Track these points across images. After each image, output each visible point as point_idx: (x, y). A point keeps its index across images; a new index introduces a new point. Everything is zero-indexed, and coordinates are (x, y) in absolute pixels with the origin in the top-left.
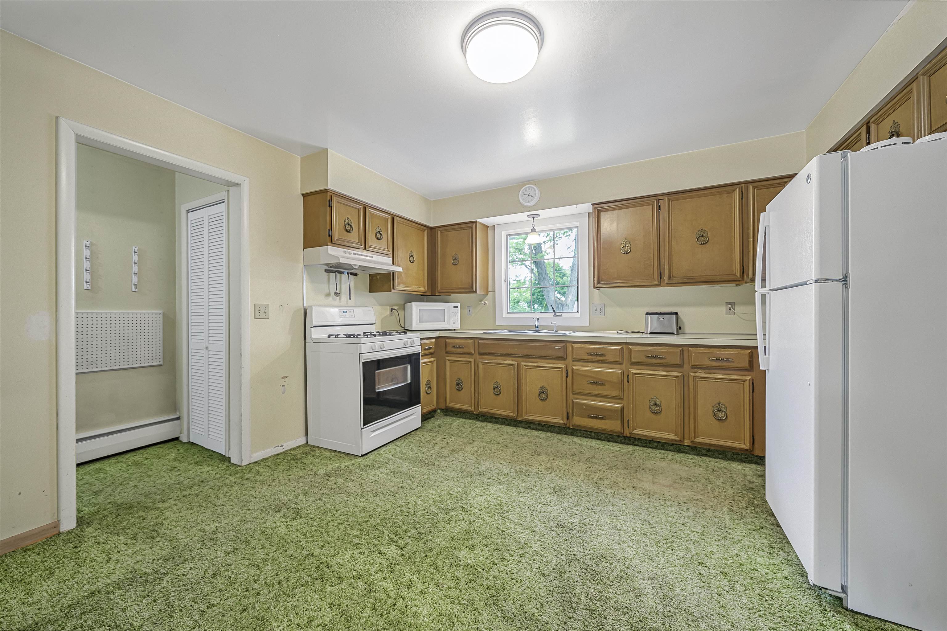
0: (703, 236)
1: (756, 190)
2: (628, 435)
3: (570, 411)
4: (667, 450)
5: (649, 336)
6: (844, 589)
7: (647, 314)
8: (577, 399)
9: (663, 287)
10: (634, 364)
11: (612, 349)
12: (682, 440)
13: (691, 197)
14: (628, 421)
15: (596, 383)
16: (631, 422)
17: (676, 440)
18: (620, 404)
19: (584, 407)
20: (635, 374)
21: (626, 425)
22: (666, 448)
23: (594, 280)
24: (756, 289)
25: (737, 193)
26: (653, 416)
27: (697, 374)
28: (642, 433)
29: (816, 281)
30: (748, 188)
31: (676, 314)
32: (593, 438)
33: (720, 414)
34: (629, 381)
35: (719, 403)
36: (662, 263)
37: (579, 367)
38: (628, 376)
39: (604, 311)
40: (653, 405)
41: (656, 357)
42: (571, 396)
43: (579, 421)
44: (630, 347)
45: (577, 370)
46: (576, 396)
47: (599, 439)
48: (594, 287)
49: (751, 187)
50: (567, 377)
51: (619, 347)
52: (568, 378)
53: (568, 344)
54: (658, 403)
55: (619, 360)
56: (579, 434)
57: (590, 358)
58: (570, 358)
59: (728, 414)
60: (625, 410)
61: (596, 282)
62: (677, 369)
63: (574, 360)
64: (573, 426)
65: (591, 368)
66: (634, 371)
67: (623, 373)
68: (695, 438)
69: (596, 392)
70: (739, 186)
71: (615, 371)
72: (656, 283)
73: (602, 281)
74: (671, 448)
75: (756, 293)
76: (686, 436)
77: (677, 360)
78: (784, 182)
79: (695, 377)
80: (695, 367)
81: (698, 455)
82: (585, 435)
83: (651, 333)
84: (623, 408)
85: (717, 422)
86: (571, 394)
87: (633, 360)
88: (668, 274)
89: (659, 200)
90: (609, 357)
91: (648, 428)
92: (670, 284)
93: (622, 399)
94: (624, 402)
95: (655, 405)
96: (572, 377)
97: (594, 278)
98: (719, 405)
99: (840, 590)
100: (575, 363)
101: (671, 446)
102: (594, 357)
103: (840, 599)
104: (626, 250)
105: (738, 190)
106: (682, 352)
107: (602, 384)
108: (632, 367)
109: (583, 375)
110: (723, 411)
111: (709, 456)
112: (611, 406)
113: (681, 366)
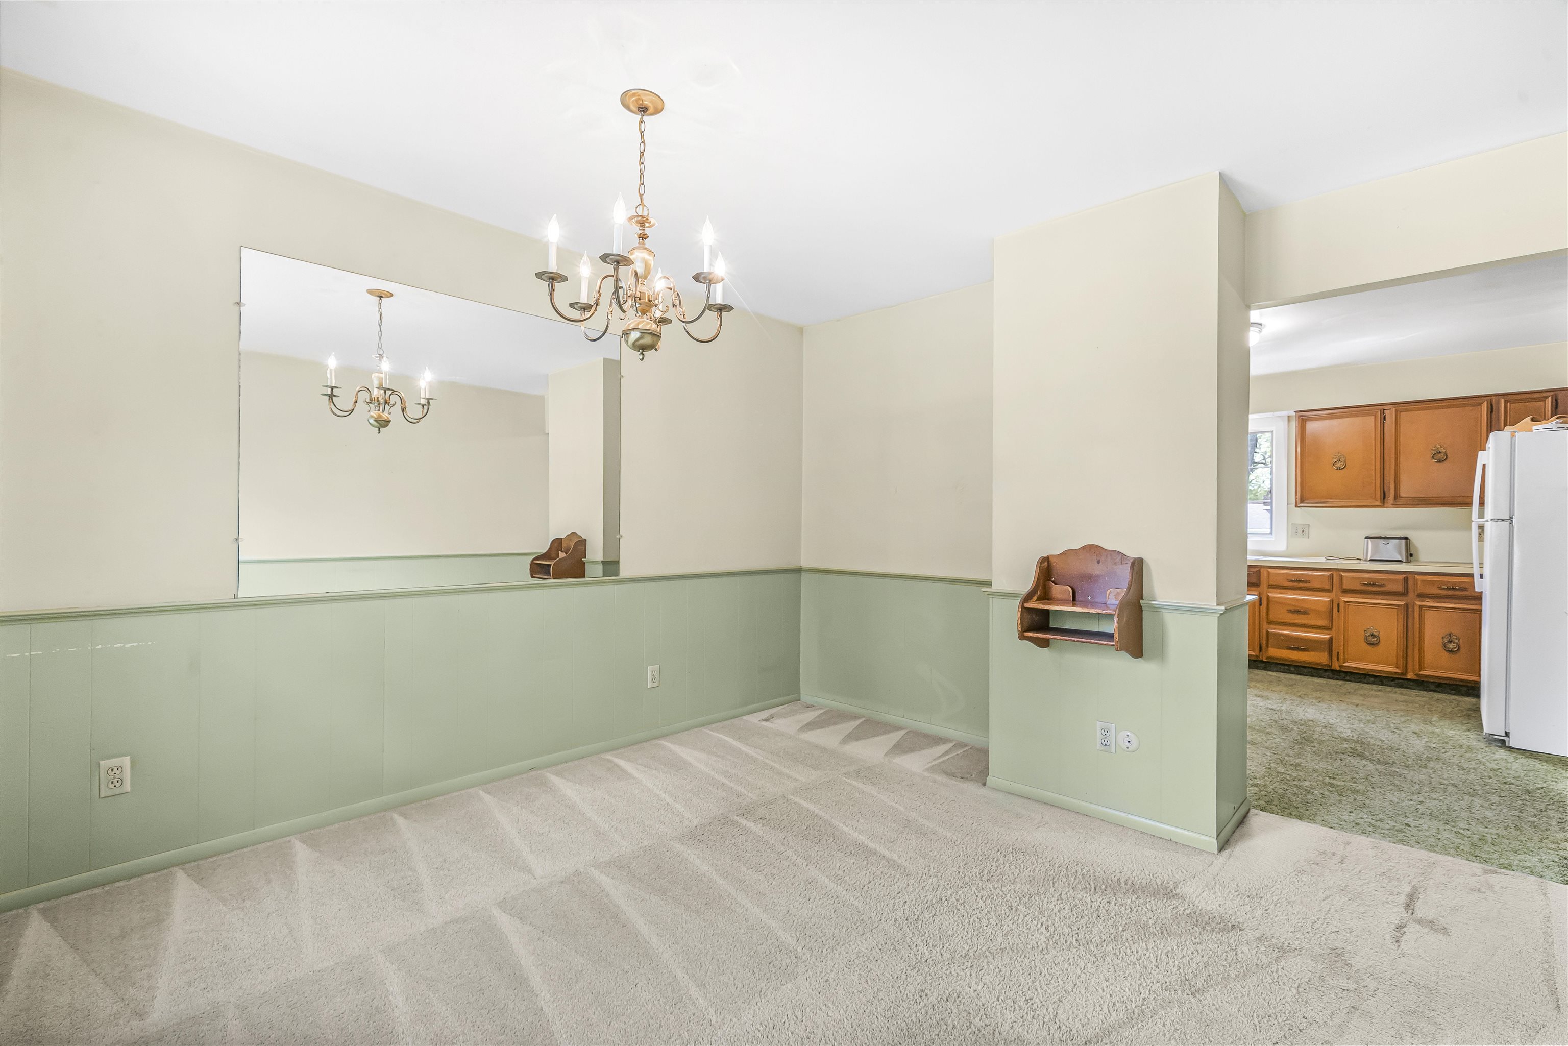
0: (1439, 453)
1: (1509, 404)
2: (1338, 668)
3: (1264, 643)
4: (1385, 685)
5: (1368, 562)
6: (1507, 734)
7: (1367, 538)
8: (1272, 629)
9: (1386, 508)
10: (1346, 591)
11: (1319, 575)
12: (1404, 672)
13: (1425, 409)
14: (1338, 653)
15: (1297, 612)
16: (1341, 655)
17: (1396, 673)
18: (1329, 634)
19: (1282, 637)
20: (1348, 602)
21: (1335, 658)
22: (1385, 683)
23: (1296, 498)
24: (1473, 519)
25: (1485, 406)
26: (1369, 648)
27: (1424, 604)
28: (1354, 666)
29: (1492, 520)
30: (1498, 403)
31: (1406, 538)
32: (1292, 673)
33: (1451, 646)
34: (1340, 610)
35: (1450, 634)
36: (1387, 479)
37: (1275, 595)
38: (1338, 605)
39: (1307, 531)
40: (1369, 636)
41: (1373, 585)
42: (1265, 626)
43: (1274, 652)
44: (1342, 574)
45: (1274, 597)
46: (1272, 626)
47: (1300, 674)
48: (1296, 506)
49: (1503, 400)
50: (1260, 605)
51: (1328, 574)
52: (1262, 607)
53: (1262, 570)
54: (1375, 634)
55: (1327, 587)
56: (1275, 669)
57: (1291, 584)
58: (1264, 585)
59: (1461, 646)
60: (1334, 643)
61: (1299, 501)
62: (1400, 598)
63: (1270, 586)
64: (1267, 658)
65: (1291, 596)
66: (1346, 599)
67: (1332, 601)
68: (1420, 670)
69: (1297, 621)
70: (1487, 398)
71: (1324, 599)
72: (1378, 503)
73: (1306, 500)
74: (1392, 683)
75: (1473, 523)
76: (1410, 668)
77: (1399, 588)
78: (1544, 397)
79: (1421, 607)
80: (1422, 596)
81: (1426, 690)
82: (1281, 670)
83: (1371, 560)
84: (1331, 640)
85: (1447, 654)
86: (1265, 623)
87: (1345, 587)
88: (1393, 494)
89: (1384, 410)
90: (1315, 584)
91: (1360, 660)
92: (1396, 505)
93: (1331, 629)
94: (1333, 633)
95: (1372, 635)
96: (1268, 605)
97: (1296, 495)
98: (1450, 636)
99: (1504, 735)
100: (1271, 590)
101: (1392, 681)
102: (1296, 584)
103: (1504, 741)
104: (1339, 465)
105: (1486, 403)
106: (1406, 580)
107: (1305, 613)
108: (1344, 595)
109: (1281, 603)
110: (1454, 643)
111: (1439, 692)
112: (1318, 637)
113: (1405, 593)
